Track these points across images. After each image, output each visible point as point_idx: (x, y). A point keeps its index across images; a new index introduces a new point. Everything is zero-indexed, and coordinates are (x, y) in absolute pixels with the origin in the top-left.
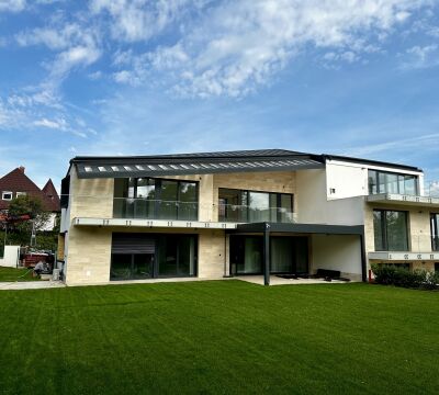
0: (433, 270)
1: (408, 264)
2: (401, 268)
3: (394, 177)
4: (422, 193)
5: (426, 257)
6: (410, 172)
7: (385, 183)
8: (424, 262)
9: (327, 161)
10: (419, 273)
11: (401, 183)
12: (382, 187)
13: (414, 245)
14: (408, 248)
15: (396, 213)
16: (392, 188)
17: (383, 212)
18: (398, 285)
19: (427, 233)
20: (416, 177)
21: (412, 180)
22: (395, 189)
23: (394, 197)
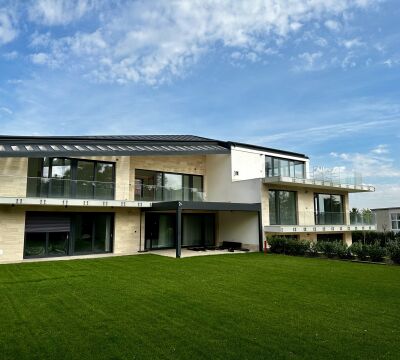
0: (315, 240)
1: (296, 236)
2: (291, 239)
3: (287, 162)
4: (308, 176)
5: (310, 230)
6: (298, 159)
7: (279, 167)
8: (308, 234)
9: (232, 147)
10: (305, 243)
11: (292, 168)
12: (276, 171)
13: (301, 220)
14: (296, 223)
15: (287, 194)
16: (284, 170)
17: (277, 192)
18: (287, 253)
19: (311, 210)
20: (303, 162)
21: (300, 166)
22: (287, 173)
23: (286, 179)
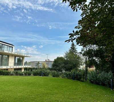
0: (13, 70)
1: (7, 69)
2: (5, 70)
3: (7, 46)
4: (13, 51)
5: (12, 67)
6: (11, 46)
7: (4, 48)
8: (11, 69)
10: (10, 71)
11: (8, 48)
13: (10, 64)
14: (8, 65)
15: (7, 56)
16: (6, 49)
17: (2, 55)
18: (3, 75)
19: (13, 61)
20: (12, 47)
23: (6, 51)
